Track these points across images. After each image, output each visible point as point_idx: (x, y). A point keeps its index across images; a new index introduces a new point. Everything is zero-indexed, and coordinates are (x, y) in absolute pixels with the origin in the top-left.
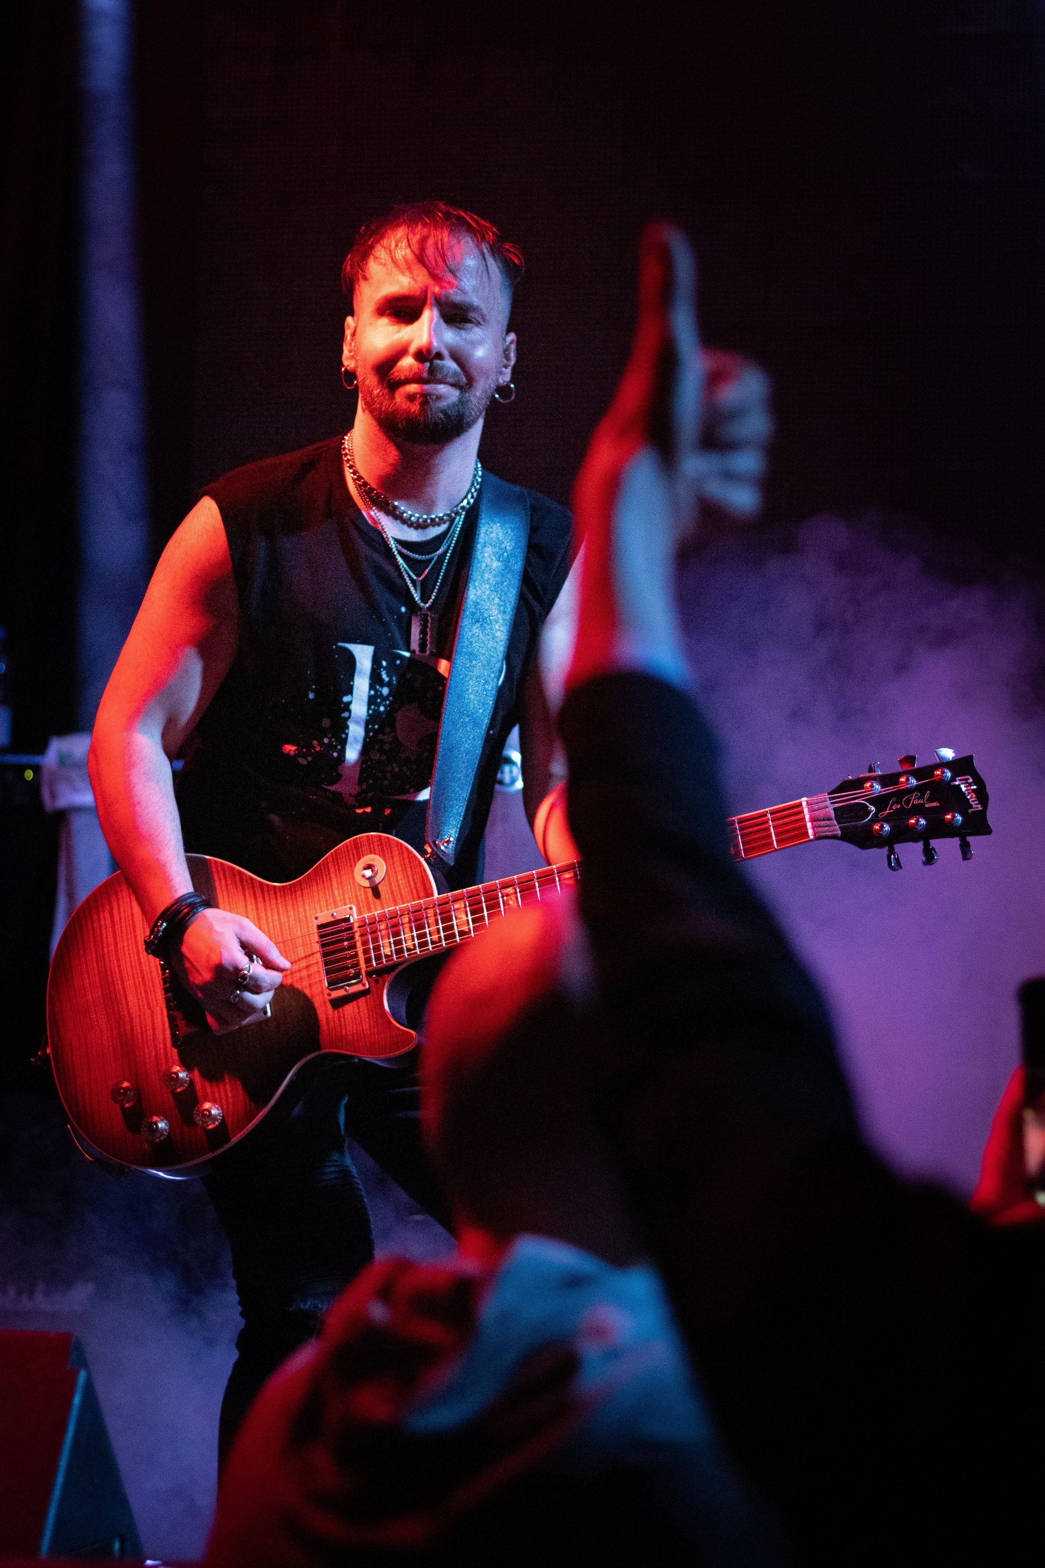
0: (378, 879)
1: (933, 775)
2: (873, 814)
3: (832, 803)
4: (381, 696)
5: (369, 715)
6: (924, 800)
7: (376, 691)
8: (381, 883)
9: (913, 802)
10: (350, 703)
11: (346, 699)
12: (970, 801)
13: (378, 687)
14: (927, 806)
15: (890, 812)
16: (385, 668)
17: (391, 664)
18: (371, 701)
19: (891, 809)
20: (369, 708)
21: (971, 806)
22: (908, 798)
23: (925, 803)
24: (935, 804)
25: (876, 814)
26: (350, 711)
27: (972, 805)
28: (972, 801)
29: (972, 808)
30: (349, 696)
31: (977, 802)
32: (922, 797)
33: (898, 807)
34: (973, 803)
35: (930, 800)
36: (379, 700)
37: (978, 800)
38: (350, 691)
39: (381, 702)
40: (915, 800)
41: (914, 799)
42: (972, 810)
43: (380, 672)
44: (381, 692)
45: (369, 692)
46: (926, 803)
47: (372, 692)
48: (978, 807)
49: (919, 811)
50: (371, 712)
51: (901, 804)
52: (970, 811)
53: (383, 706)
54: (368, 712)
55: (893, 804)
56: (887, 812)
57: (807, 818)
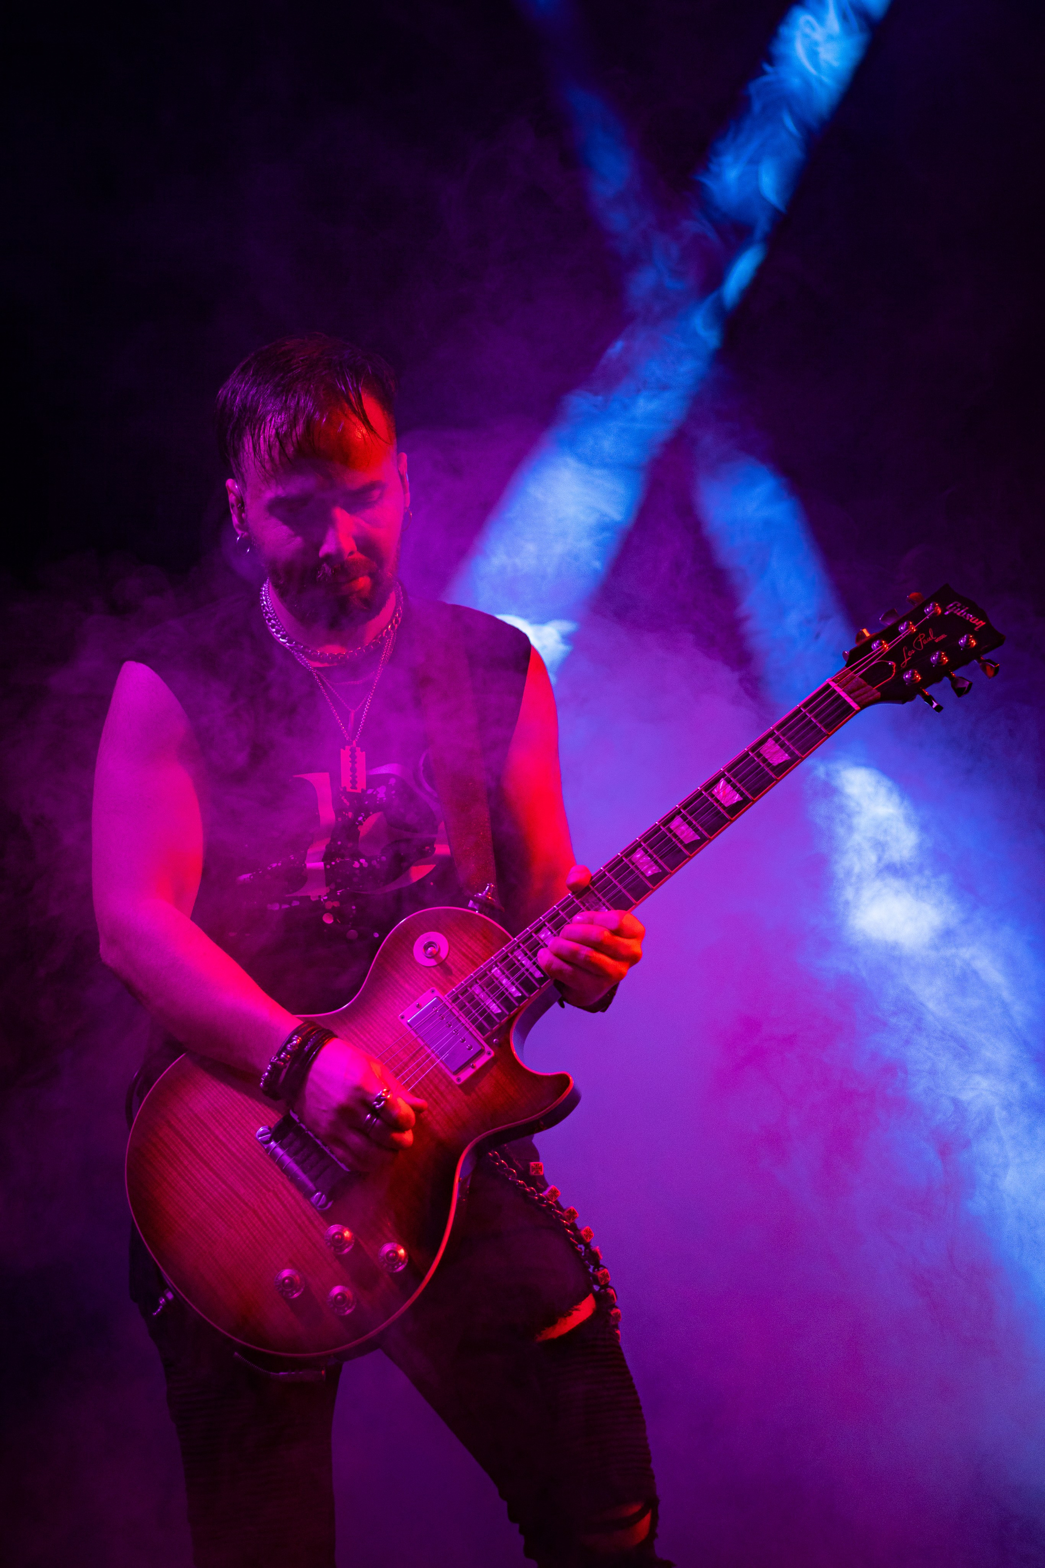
0: (443, 955)
1: (925, 615)
2: (896, 668)
6: (931, 638)
8: (449, 957)
9: (923, 644)
12: (971, 620)
14: (937, 641)
15: (909, 660)
19: (908, 657)
21: (975, 626)
22: (916, 642)
23: (933, 640)
24: (943, 636)
25: (898, 667)
27: (974, 624)
28: (973, 620)
29: (976, 626)
31: (977, 620)
32: (928, 636)
33: (913, 652)
34: (974, 622)
35: (937, 635)
37: (977, 618)
40: (924, 641)
41: (922, 640)
42: (977, 628)
46: (935, 639)
48: (981, 624)
49: (933, 647)
51: (914, 649)
52: (976, 629)
55: (907, 652)
56: (906, 660)
57: (844, 695)
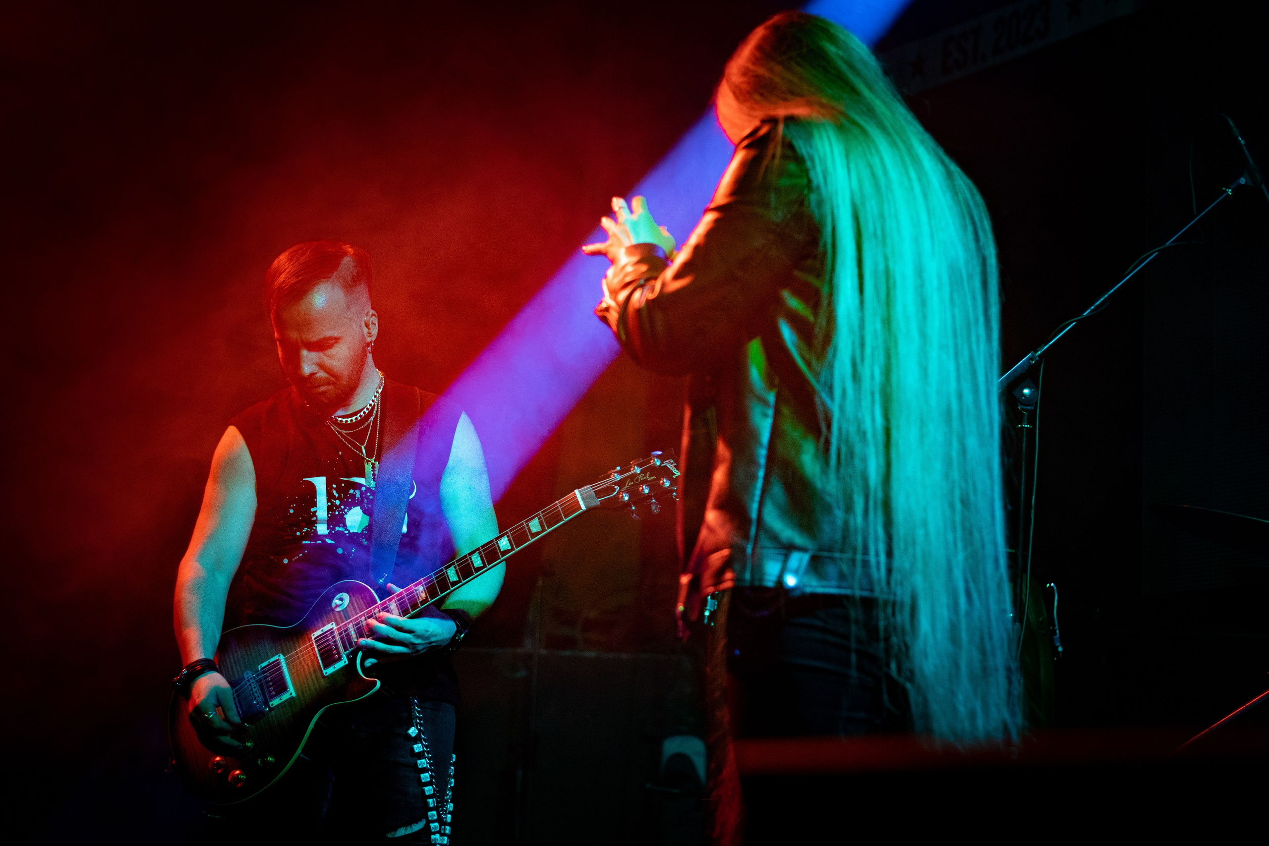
2: (618, 490)
3: (593, 489)
4: (336, 505)
5: (328, 517)
7: (332, 503)
10: (316, 512)
11: (313, 510)
13: (333, 500)
15: (628, 487)
16: (335, 489)
17: (339, 485)
18: (329, 509)
19: (628, 485)
20: (328, 514)
21: (674, 474)
22: (637, 478)
24: (654, 478)
25: (620, 489)
26: (316, 517)
30: (315, 507)
32: (645, 476)
33: (632, 484)
35: (650, 476)
36: (334, 508)
38: (315, 504)
39: (336, 509)
40: (641, 478)
43: (333, 491)
44: (335, 503)
45: (327, 504)
46: (647, 479)
47: (329, 504)
49: (644, 482)
50: (329, 515)
51: (633, 481)
52: (674, 477)
53: (337, 511)
54: (328, 516)
55: (629, 482)
56: (626, 487)
57: (580, 499)
